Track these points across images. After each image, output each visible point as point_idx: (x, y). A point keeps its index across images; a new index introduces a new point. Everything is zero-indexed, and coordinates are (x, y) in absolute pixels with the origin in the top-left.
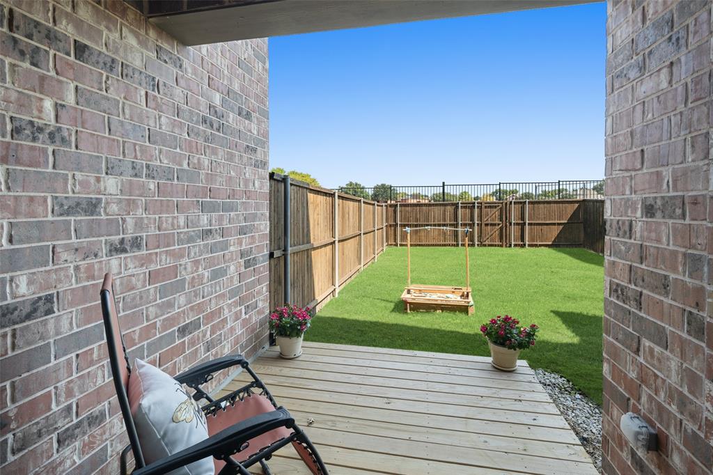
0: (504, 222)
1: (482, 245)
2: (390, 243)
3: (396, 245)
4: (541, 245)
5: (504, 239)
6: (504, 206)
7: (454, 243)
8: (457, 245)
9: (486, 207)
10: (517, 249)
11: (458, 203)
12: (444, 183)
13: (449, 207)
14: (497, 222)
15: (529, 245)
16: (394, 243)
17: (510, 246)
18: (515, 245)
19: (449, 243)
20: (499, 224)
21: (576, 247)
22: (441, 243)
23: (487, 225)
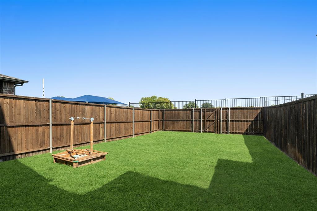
0: (217, 120)
1: (205, 131)
2: (160, 129)
3: (163, 130)
4: (237, 133)
5: (217, 129)
6: (217, 111)
7: (190, 130)
8: (192, 131)
9: (207, 111)
10: (224, 134)
11: (193, 109)
12: (196, 99)
13: (188, 111)
14: (213, 119)
15: (230, 133)
16: (162, 129)
17: (220, 133)
18: (223, 133)
19: (188, 130)
20: (214, 121)
21: (259, 135)
22: (184, 130)
23: (207, 121)
